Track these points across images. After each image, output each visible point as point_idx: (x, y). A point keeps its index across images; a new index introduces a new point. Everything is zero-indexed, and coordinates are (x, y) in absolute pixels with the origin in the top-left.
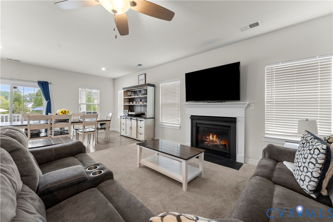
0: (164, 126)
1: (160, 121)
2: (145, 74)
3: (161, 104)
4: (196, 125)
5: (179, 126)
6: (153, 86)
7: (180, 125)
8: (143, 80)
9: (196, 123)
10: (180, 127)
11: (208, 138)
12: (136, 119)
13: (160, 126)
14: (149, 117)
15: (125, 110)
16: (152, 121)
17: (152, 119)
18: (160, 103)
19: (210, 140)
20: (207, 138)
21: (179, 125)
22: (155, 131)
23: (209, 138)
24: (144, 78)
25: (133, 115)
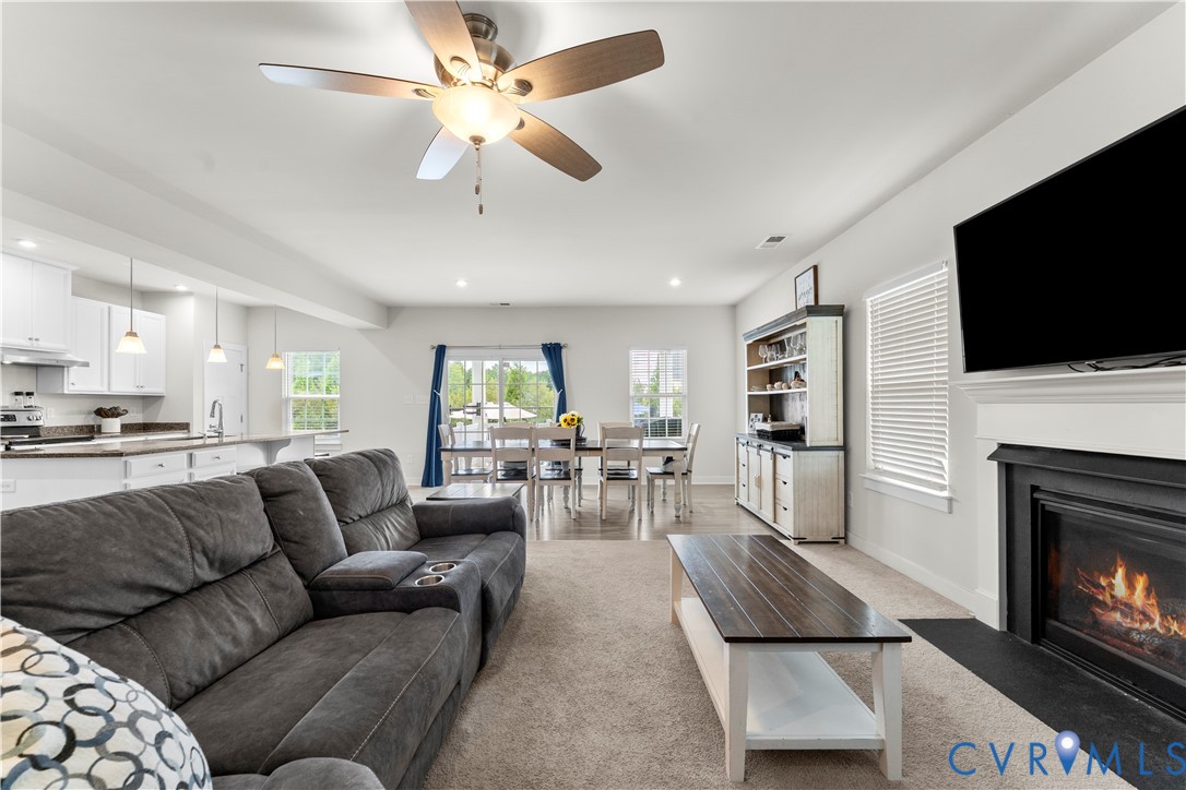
0: (883, 489)
1: (870, 464)
2: (815, 268)
3: (870, 389)
4: (1034, 502)
5: (945, 494)
6: (838, 311)
7: (952, 489)
8: (808, 292)
9: (1035, 489)
10: (950, 500)
11: (1103, 582)
12: (770, 448)
13: (868, 484)
14: (814, 444)
15: (753, 415)
16: (835, 460)
17: (835, 453)
18: (870, 383)
19: (1112, 597)
20: (1098, 586)
21: (942, 488)
22: (852, 504)
23: (1111, 586)
24: (812, 285)
25: (767, 432)
